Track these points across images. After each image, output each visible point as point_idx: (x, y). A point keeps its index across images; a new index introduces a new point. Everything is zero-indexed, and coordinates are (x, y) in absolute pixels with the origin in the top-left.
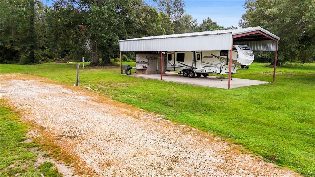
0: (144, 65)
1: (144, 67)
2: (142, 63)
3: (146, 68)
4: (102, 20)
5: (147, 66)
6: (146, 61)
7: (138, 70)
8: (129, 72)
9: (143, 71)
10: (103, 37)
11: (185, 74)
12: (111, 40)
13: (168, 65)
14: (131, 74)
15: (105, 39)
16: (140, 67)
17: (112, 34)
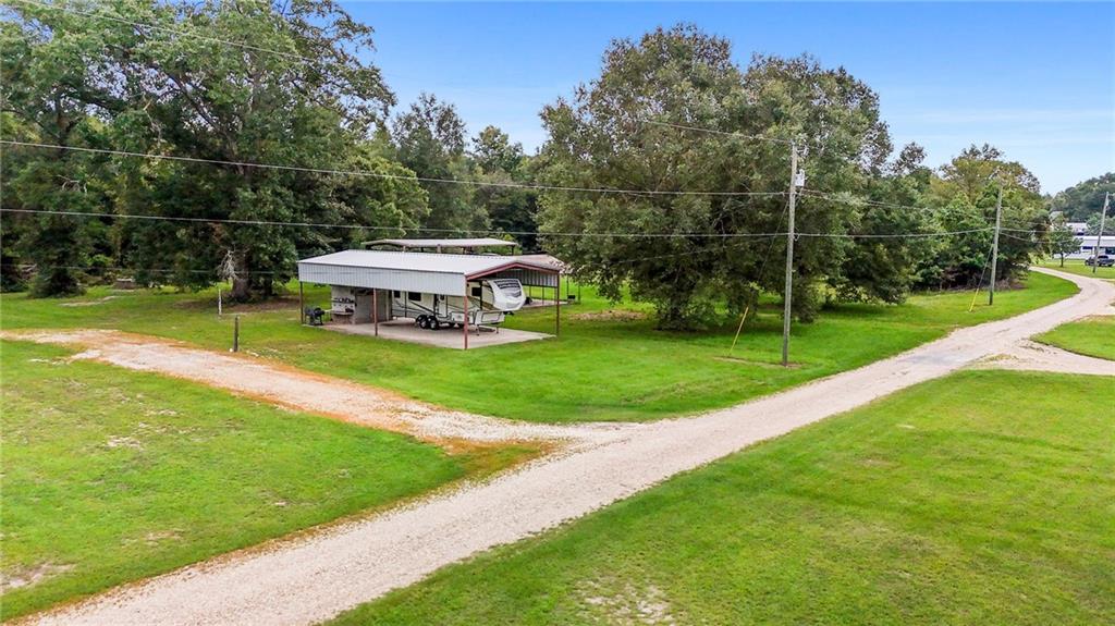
0: (349, 306)
1: (347, 310)
2: (345, 301)
3: (352, 311)
4: (261, 216)
5: (354, 308)
6: (353, 298)
7: (338, 316)
8: (317, 321)
9: (346, 317)
10: (262, 249)
11: (423, 324)
12: (278, 254)
13: (395, 305)
14: (322, 324)
15: (266, 254)
16: (340, 309)
17: (280, 241)
